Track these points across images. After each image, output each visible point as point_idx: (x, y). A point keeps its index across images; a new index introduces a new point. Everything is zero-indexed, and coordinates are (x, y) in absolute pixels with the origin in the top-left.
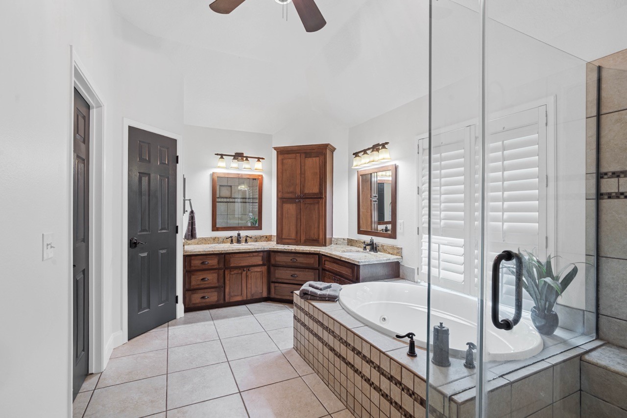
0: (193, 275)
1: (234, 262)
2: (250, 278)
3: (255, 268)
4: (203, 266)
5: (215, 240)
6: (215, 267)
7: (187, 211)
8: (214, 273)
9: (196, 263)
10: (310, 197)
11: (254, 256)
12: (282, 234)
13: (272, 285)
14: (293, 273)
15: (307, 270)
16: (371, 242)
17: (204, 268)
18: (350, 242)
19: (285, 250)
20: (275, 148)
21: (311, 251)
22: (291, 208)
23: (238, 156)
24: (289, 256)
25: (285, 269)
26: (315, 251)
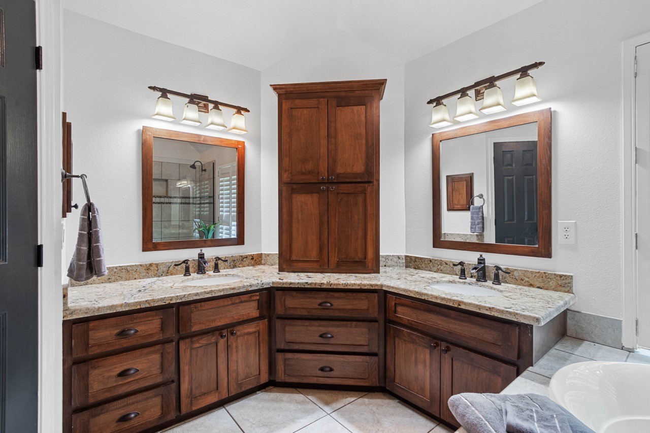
0: (95, 368)
1: (200, 321)
2: (234, 351)
3: (245, 326)
4: (124, 341)
5: (150, 270)
6: (155, 339)
7: (76, 206)
8: (154, 352)
9: (103, 335)
10: (348, 180)
11: (241, 302)
12: (291, 252)
13: (280, 357)
14: (323, 330)
15: (354, 323)
16: (479, 263)
17: (125, 345)
18: (413, 263)
19: (307, 286)
20: (276, 88)
21: (364, 285)
22: (308, 203)
23: (198, 100)
24: (316, 298)
25: (307, 323)
26: (371, 285)
